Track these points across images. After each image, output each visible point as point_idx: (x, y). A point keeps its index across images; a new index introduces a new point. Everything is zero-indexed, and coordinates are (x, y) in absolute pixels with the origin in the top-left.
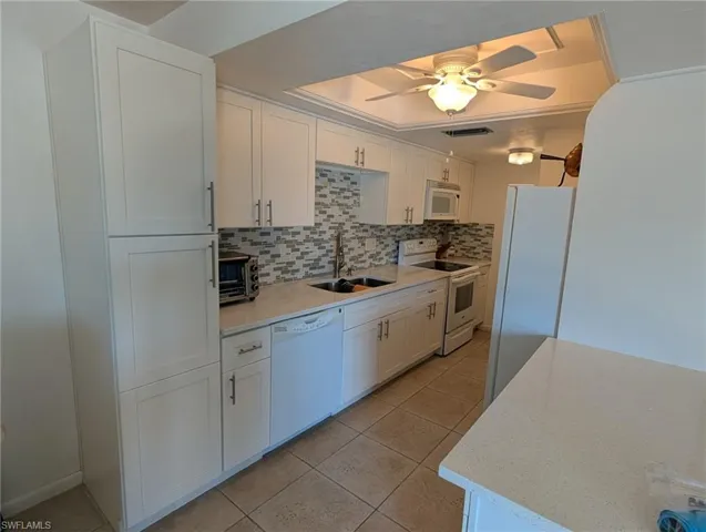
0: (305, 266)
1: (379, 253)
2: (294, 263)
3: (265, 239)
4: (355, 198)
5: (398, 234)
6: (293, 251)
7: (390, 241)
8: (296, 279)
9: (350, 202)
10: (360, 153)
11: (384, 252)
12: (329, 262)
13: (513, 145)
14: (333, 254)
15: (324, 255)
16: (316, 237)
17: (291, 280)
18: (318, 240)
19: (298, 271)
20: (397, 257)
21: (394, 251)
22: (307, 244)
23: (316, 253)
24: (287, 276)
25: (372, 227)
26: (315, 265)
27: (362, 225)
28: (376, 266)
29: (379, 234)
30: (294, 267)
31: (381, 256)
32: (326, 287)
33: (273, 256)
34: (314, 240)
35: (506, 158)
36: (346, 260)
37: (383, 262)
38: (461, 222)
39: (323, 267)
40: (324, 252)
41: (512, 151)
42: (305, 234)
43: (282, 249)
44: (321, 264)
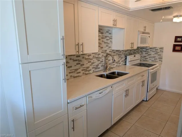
0: (93, 68)
1: (119, 61)
2: (89, 67)
3: (79, 58)
4: (110, 40)
5: (126, 53)
6: (88, 62)
7: (123, 56)
8: (90, 73)
9: (109, 41)
10: (115, 21)
11: (121, 61)
12: (102, 66)
13: (175, 14)
14: (103, 62)
15: (100, 63)
16: (97, 56)
17: (88, 74)
18: (98, 57)
19: (91, 70)
20: (126, 62)
21: (125, 60)
22: (94, 59)
23: (97, 63)
24: (87, 72)
25: (117, 51)
26: (97, 67)
27: (113, 50)
28: (118, 66)
29: (119, 53)
30: (89, 69)
31: (120, 62)
32: (101, 76)
33: (81, 65)
34: (96, 58)
35: (172, 19)
36: (108, 65)
37: (121, 64)
38: (150, 47)
39: (99, 68)
40: (99, 62)
41: (175, 17)
42: (93, 55)
43: (85, 62)
44: (99, 67)
